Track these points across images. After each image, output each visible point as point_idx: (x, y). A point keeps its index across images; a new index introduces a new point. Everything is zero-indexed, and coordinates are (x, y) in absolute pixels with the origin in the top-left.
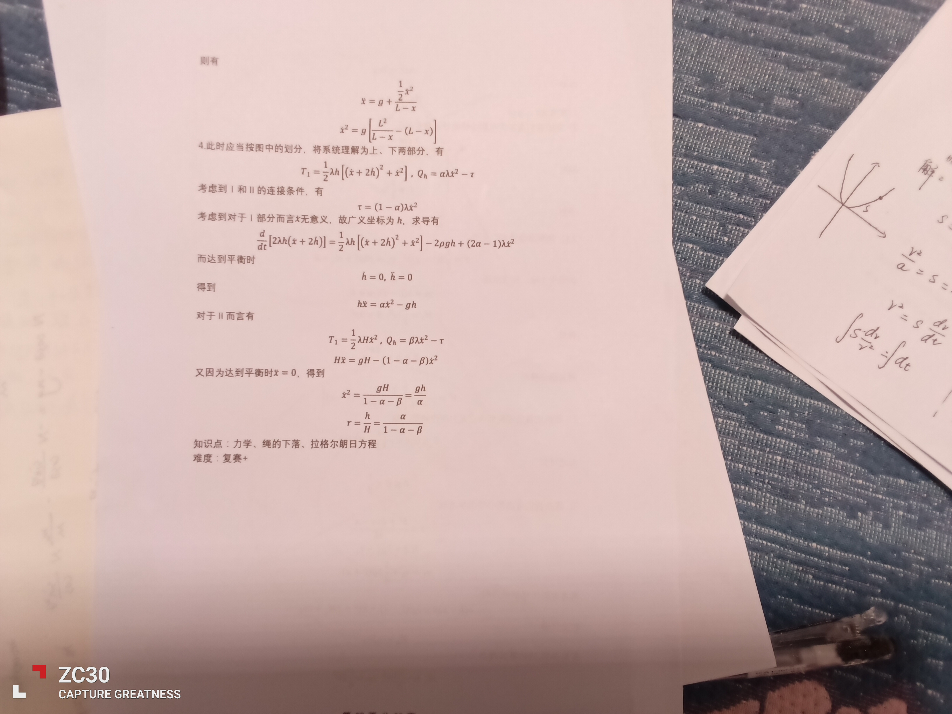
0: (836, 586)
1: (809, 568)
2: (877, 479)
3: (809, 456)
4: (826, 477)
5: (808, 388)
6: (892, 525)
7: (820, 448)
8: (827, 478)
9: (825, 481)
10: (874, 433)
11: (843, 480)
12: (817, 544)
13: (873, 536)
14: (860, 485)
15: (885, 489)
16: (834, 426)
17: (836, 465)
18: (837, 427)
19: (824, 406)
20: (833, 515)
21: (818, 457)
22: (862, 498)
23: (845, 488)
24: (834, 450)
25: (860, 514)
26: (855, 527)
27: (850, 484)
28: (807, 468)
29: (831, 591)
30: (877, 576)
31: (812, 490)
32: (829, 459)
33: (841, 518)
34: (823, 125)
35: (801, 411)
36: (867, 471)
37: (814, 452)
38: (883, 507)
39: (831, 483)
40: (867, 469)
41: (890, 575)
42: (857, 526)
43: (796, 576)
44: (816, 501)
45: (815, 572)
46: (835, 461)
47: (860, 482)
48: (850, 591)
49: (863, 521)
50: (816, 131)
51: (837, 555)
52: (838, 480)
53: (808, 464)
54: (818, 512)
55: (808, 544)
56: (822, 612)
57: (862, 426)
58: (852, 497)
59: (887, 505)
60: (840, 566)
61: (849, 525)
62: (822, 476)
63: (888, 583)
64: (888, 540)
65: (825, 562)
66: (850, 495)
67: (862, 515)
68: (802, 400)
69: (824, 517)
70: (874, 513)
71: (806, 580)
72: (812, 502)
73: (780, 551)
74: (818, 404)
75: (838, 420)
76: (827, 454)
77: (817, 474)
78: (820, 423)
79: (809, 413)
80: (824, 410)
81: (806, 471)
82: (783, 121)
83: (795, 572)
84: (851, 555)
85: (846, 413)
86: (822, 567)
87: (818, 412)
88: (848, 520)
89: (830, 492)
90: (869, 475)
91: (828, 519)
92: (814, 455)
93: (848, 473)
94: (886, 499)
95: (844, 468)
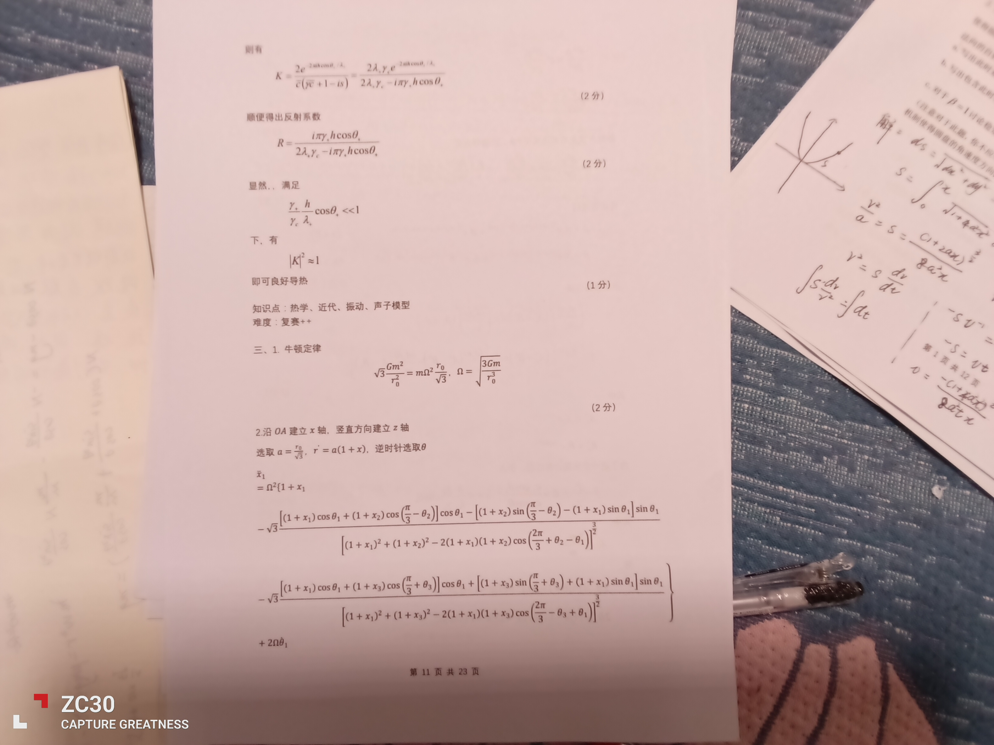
0: (803, 528)
1: (776, 510)
2: (842, 424)
3: (775, 403)
4: (791, 423)
5: (775, 338)
6: (856, 468)
7: (785, 395)
8: (793, 424)
9: (791, 426)
10: (839, 381)
11: (808, 425)
12: (784, 487)
13: (838, 479)
14: (825, 430)
15: (851, 435)
16: (799, 374)
17: (802, 412)
18: (803, 375)
19: (791, 355)
20: (799, 460)
21: (784, 404)
22: (827, 443)
23: (810, 433)
24: (799, 397)
25: (825, 458)
26: (820, 470)
27: (815, 429)
28: (773, 415)
29: (799, 532)
30: (843, 518)
31: (778, 436)
32: (795, 406)
33: (806, 462)
34: (789, 82)
35: (767, 360)
36: (832, 417)
37: (780, 399)
38: (849, 452)
39: (797, 428)
40: (832, 415)
41: (856, 517)
42: (822, 470)
43: (764, 518)
44: (782, 445)
45: (782, 514)
46: (800, 408)
47: (826, 427)
48: (817, 532)
49: (828, 464)
50: (782, 89)
51: (803, 497)
52: (803, 426)
53: (775, 411)
54: (784, 456)
55: (775, 488)
56: (790, 553)
57: (827, 374)
58: (817, 442)
59: (852, 449)
60: (806, 508)
61: (814, 469)
62: (787, 421)
63: (854, 524)
64: (853, 483)
65: (791, 504)
66: (815, 439)
67: (827, 460)
68: (769, 350)
69: (790, 461)
70: (839, 457)
71: (773, 522)
72: (777, 447)
73: (748, 495)
74: (784, 354)
75: (804, 369)
76: (793, 402)
77: (783, 420)
78: (786, 372)
79: (776, 362)
80: (790, 359)
81: (772, 418)
82: (750, 79)
83: (763, 514)
84: (816, 498)
85: (812, 362)
86: (789, 509)
87: (784, 361)
88: (813, 464)
89: (795, 437)
90: (835, 421)
91: (794, 462)
92: (780, 403)
93: (813, 419)
94: (851, 444)
95: (810, 414)
